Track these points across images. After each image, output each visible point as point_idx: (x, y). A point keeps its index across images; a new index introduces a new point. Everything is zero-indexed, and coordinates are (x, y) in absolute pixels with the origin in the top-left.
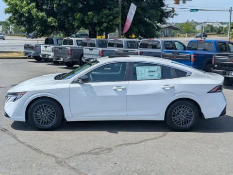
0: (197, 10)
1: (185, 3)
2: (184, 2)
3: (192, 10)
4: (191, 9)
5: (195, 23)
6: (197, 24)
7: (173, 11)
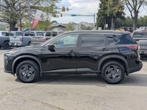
0: (75, 15)
3: (73, 15)
5: (74, 23)
6: (75, 24)
7: (61, 16)
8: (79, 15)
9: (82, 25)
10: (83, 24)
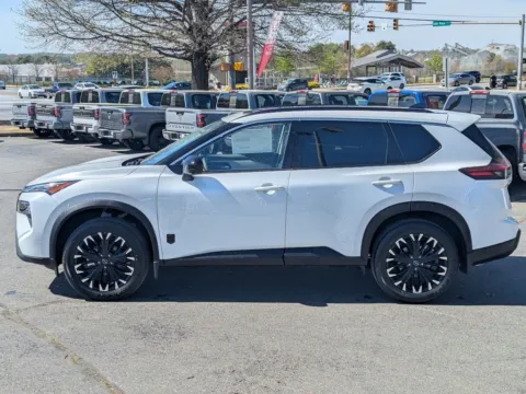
0: (448, 23)
1: (410, 9)
2: (408, 6)
3: (437, 23)
4: (435, 21)
7: (396, 26)
8: (463, 23)
9: (493, 55)
10: (497, 53)
